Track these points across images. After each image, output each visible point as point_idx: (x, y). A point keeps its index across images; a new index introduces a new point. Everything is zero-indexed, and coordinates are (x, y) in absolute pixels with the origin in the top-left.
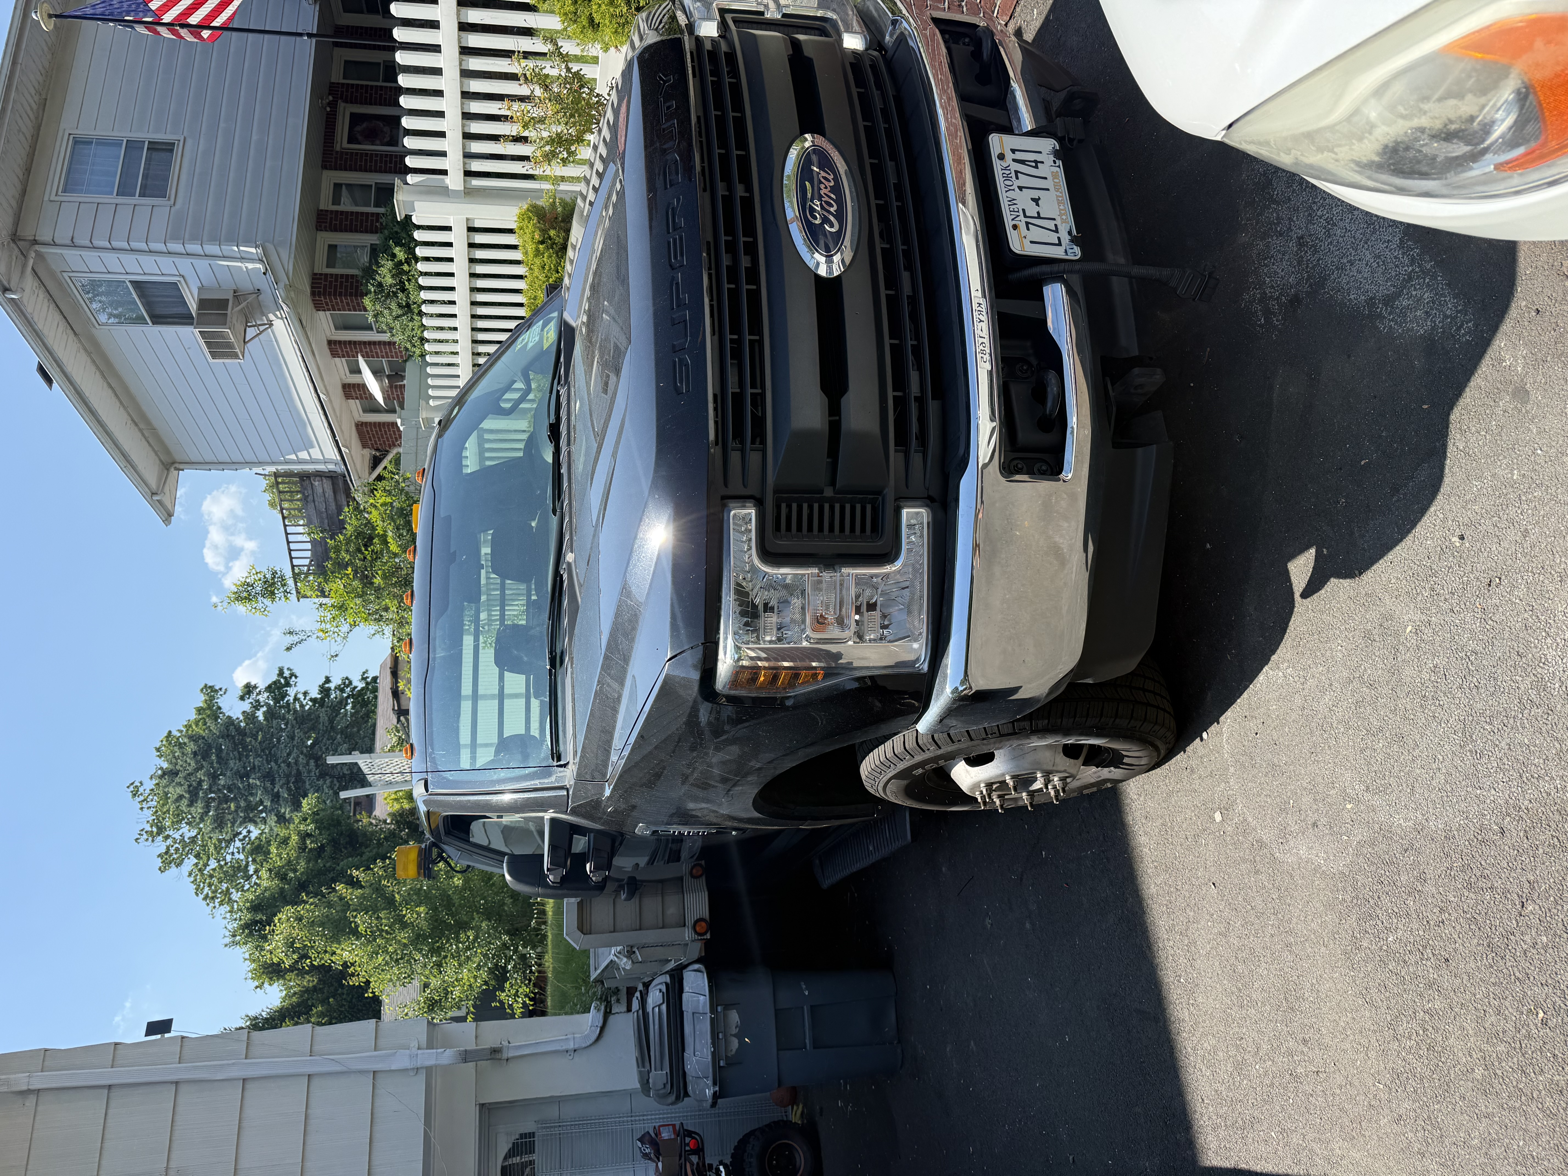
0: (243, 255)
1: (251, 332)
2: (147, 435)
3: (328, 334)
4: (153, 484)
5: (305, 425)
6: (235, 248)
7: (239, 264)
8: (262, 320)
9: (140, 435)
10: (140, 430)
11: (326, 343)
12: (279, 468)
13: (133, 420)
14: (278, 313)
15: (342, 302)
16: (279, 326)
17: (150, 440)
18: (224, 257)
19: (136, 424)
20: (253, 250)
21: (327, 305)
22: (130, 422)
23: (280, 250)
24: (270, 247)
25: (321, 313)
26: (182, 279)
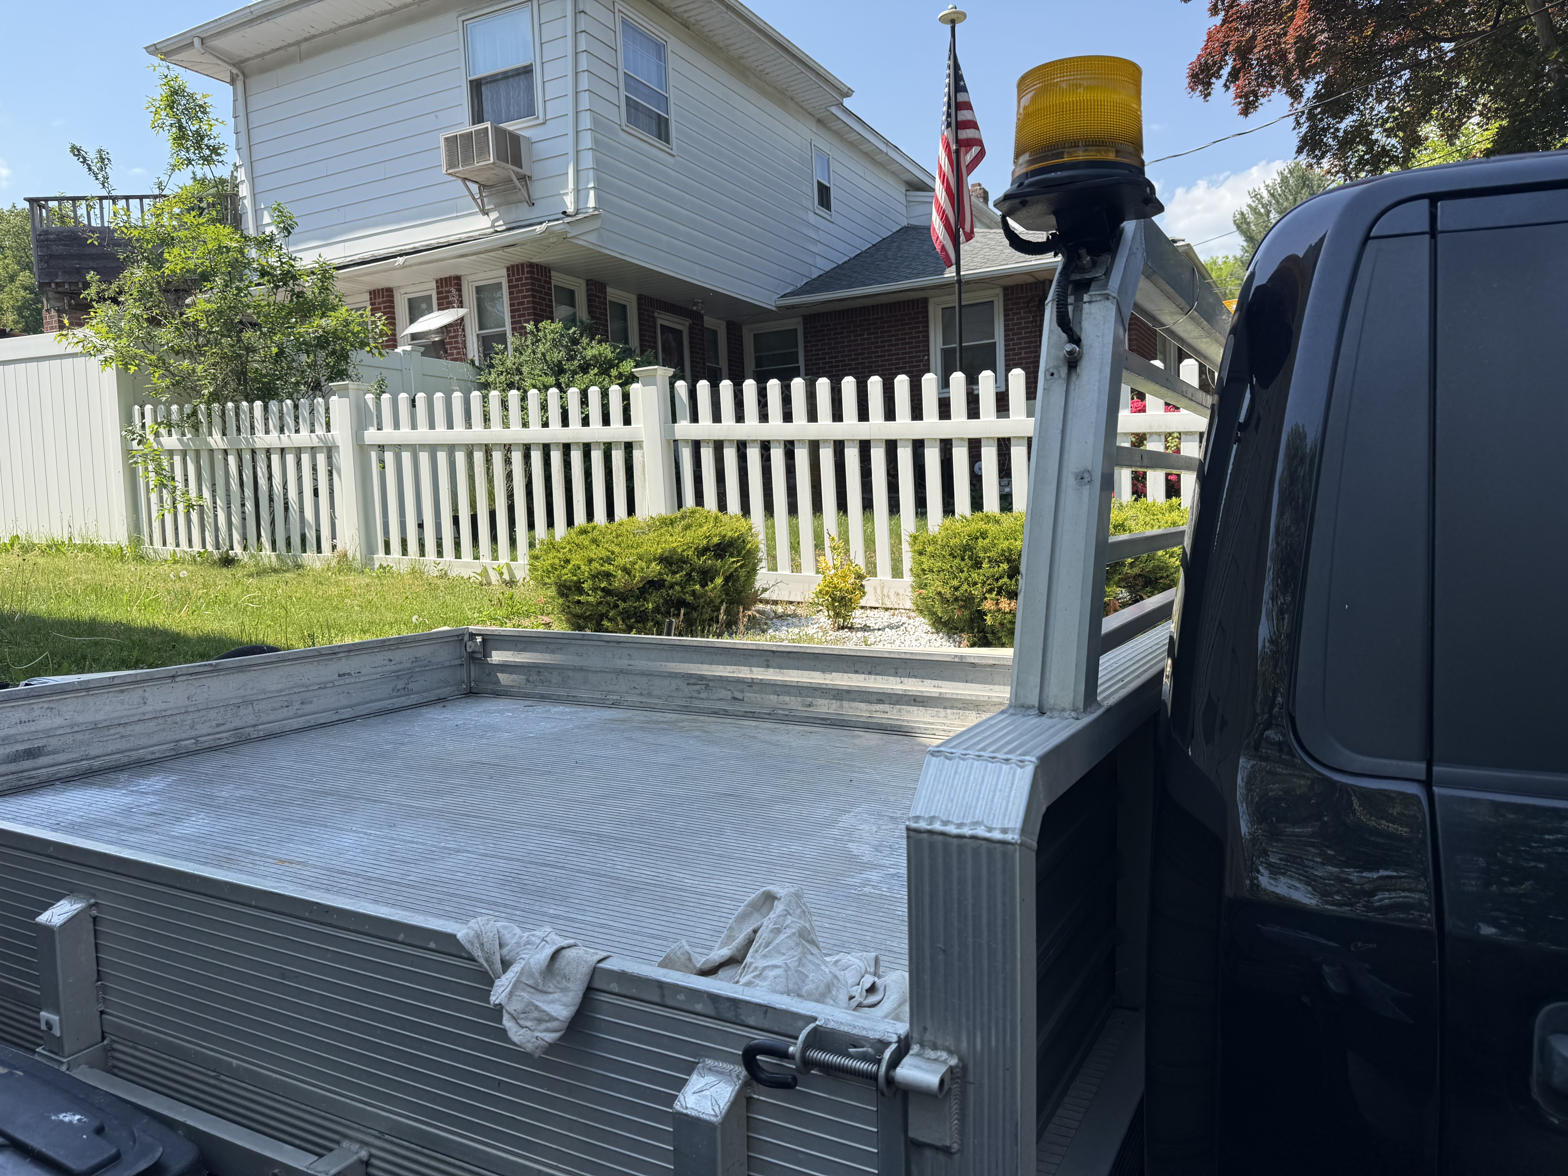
0: (582, 193)
1: (474, 188)
2: (290, 49)
3: (470, 278)
4: (220, 43)
5: (326, 239)
6: (591, 185)
7: (571, 185)
8: (489, 204)
9: (290, 41)
10: (298, 43)
11: (458, 274)
12: (247, 203)
13: (314, 37)
14: (501, 222)
15: (524, 297)
16: (480, 223)
17: (282, 52)
18: (577, 172)
19: (306, 39)
20: (592, 203)
21: (517, 280)
22: (313, 32)
23: (595, 234)
24: (596, 224)
25: (504, 272)
26: (541, 121)
